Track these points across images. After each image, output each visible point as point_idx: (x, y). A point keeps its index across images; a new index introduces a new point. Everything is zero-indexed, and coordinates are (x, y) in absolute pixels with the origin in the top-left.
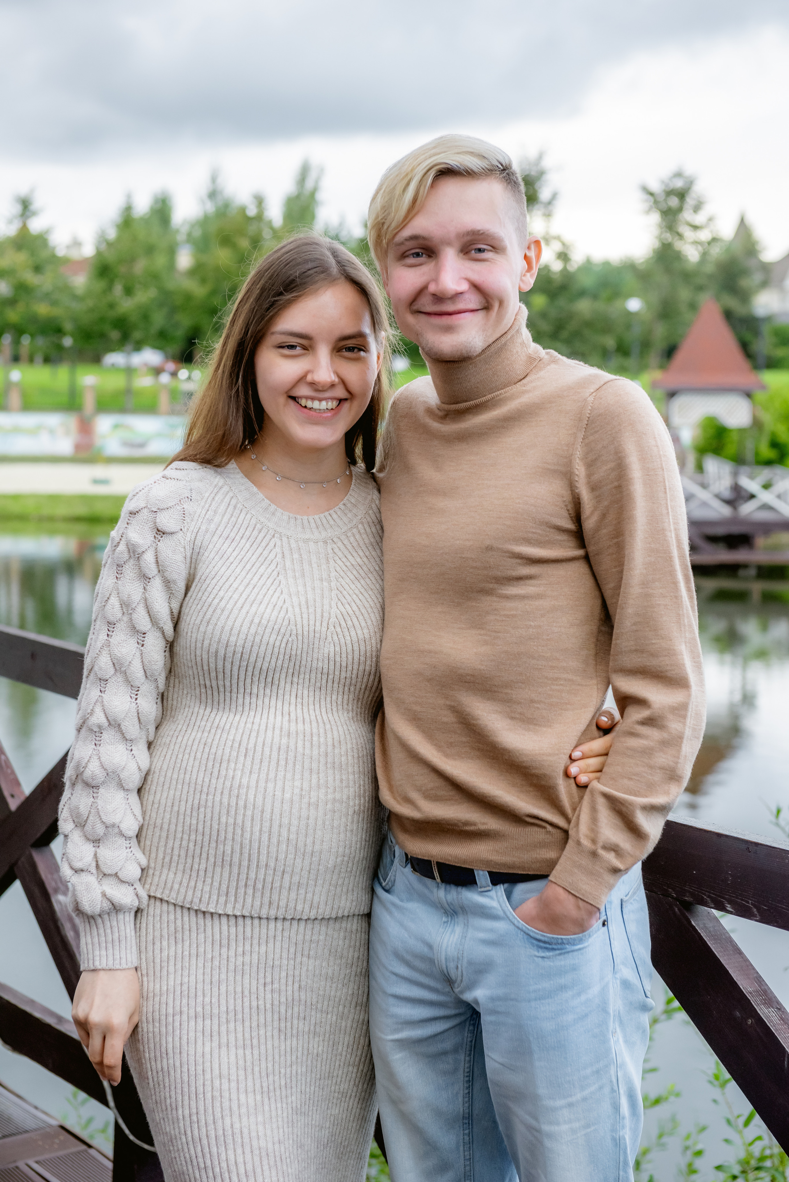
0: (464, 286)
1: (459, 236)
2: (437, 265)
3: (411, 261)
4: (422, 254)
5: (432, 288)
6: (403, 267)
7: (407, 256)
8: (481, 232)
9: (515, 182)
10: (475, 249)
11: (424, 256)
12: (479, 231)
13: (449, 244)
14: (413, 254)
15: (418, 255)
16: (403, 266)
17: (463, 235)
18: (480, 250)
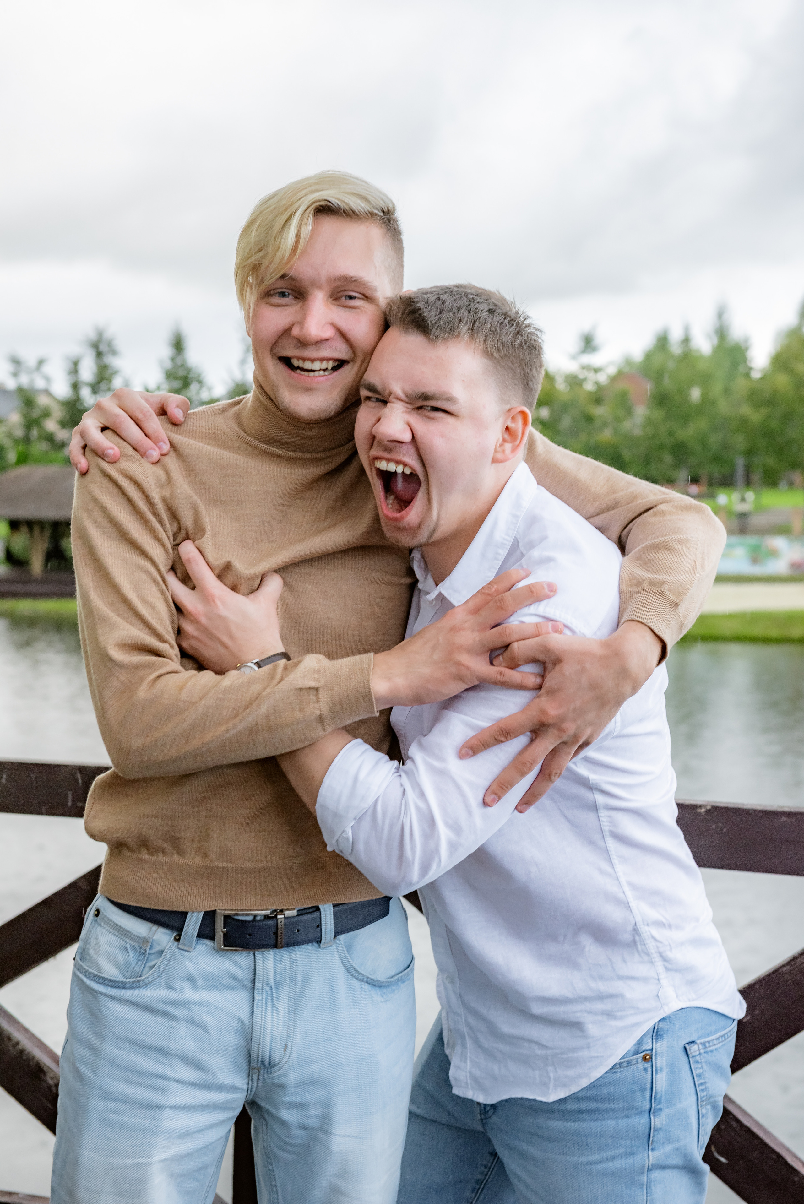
0: (329, 333)
1: (330, 280)
2: (302, 307)
3: (276, 300)
4: (289, 294)
5: (296, 331)
6: (267, 306)
7: (274, 294)
8: (354, 279)
9: (395, 229)
10: (346, 296)
11: (291, 296)
12: (352, 277)
13: (320, 287)
14: (280, 293)
15: (283, 295)
16: (267, 304)
17: (335, 280)
18: (351, 298)
